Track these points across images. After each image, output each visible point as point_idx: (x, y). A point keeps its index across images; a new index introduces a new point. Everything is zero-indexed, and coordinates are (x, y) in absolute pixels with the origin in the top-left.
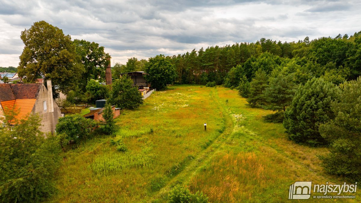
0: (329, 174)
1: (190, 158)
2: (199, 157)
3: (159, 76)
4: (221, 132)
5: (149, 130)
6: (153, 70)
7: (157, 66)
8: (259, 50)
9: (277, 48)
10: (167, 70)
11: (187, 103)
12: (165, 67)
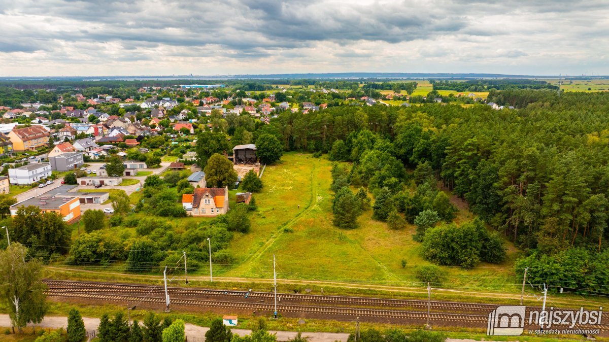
0: (336, 225)
1: (290, 221)
2: (294, 220)
3: (269, 154)
4: (306, 209)
5: (272, 208)
6: (263, 149)
7: (267, 146)
8: (364, 119)
9: (383, 118)
10: (276, 149)
11: (292, 185)
12: (274, 146)
